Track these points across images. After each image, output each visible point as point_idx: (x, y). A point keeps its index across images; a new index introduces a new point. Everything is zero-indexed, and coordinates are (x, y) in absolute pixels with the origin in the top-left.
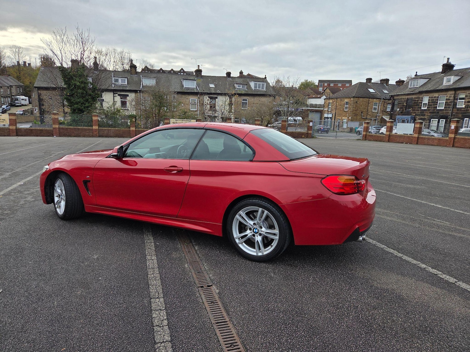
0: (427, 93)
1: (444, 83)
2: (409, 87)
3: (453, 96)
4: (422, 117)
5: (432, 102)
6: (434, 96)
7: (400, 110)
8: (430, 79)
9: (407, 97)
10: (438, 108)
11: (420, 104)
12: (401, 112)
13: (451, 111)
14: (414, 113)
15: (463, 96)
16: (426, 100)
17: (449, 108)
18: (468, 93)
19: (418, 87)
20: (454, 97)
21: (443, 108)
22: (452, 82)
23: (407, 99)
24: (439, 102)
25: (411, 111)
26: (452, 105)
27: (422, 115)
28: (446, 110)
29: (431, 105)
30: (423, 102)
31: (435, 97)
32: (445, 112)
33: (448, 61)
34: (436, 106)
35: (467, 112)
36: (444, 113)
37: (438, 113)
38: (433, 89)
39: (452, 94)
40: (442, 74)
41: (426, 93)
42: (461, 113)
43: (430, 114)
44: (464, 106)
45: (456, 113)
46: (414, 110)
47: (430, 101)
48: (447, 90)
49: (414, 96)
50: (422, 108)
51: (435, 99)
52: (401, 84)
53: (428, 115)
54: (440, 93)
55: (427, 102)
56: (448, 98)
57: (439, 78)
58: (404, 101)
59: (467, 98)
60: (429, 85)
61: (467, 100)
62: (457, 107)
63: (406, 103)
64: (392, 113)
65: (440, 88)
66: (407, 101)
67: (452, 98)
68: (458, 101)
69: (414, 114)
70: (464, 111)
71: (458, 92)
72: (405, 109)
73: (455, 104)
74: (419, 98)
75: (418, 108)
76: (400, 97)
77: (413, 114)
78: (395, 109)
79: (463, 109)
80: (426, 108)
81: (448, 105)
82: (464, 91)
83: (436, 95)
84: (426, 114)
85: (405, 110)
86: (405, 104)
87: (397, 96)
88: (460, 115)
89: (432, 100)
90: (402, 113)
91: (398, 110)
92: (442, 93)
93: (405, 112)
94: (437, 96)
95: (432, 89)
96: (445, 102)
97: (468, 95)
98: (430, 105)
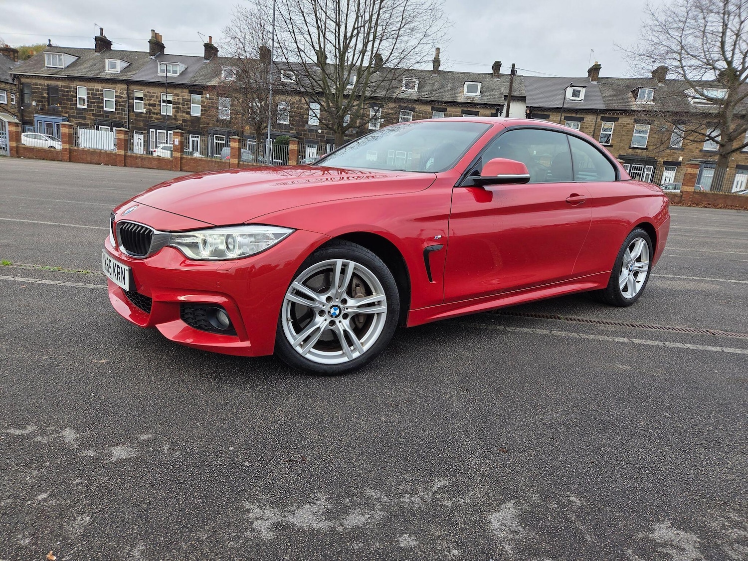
0: (83, 81)
1: (107, 69)
2: (46, 65)
3: (125, 92)
4: (80, 121)
5: (94, 98)
6: (96, 88)
7: (37, 105)
8: (79, 57)
9: (46, 82)
10: (105, 109)
11: (74, 99)
12: (42, 109)
13: (127, 117)
14: (66, 113)
15: (141, 95)
16: (82, 93)
17: (123, 110)
18: (146, 90)
19: (63, 67)
20: (128, 94)
21: (114, 110)
22: (118, 70)
23: (48, 86)
24: (104, 99)
25: (60, 109)
26: (127, 106)
27: (80, 118)
28: (118, 114)
29: (93, 103)
30: (78, 96)
31: (97, 90)
32: (117, 116)
33: (102, 34)
34: (102, 105)
35: (151, 121)
36: (115, 118)
37: (107, 116)
38: (91, 76)
39: (124, 90)
40: (97, 54)
41: (80, 81)
42: (143, 121)
43: (94, 117)
44: (144, 111)
45: (135, 120)
46: (65, 108)
47: (91, 96)
48: (113, 81)
49: (60, 83)
50: (79, 106)
51: (97, 93)
52: (12, 56)
53: (90, 119)
54: (103, 85)
55: (86, 97)
56: (118, 94)
57: (94, 59)
58: (43, 89)
59: (146, 98)
60: (82, 67)
61: (147, 102)
62: (134, 110)
63: (48, 94)
64: (22, 108)
65: (102, 75)
66: (48, 90)
67: (124, 95)
68: (135, 101)
69: (67, 115)
70: (146, 117)
71: (132, 87)
72: (46, 104)
73: (131, 107)
74: (70, 87)
75: (71, 104)
76: (34, 81)
77: (63, 114)
78: (26, 101)
79: (143, 115)
80: (85, 107)
81: (120, 105)
82: (140, 87)
83: (98, 86)
84: (87, 117)
85: (48, 105)
86: (45, 95)
87: (27, 78)
88: (142, 124)
89: (93, 94)
90: (43, 111)
91: (34, 103)
92: (107, 85)
93: (48, 109)
94: (100, 88)
95: (89, 75)
96: (114, 100)
97: (147, 93)
98: (91, 102)
